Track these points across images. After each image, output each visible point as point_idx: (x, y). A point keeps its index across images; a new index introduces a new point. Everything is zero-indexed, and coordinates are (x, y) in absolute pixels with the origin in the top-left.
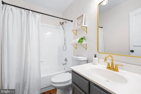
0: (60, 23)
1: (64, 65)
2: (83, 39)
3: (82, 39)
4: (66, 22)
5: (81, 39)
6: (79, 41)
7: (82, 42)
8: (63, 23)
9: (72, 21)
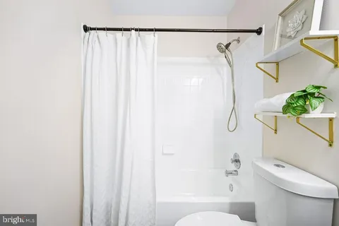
0: (218, 46)
1: (230, 176)
2: (312, 95)
3: (305, 96)
4: (238, 41)
5: (300, 97)
6: (287, 108)
7: (305, 111)
8: (227, 46)
9: (259, 32)
